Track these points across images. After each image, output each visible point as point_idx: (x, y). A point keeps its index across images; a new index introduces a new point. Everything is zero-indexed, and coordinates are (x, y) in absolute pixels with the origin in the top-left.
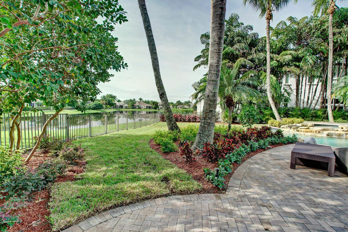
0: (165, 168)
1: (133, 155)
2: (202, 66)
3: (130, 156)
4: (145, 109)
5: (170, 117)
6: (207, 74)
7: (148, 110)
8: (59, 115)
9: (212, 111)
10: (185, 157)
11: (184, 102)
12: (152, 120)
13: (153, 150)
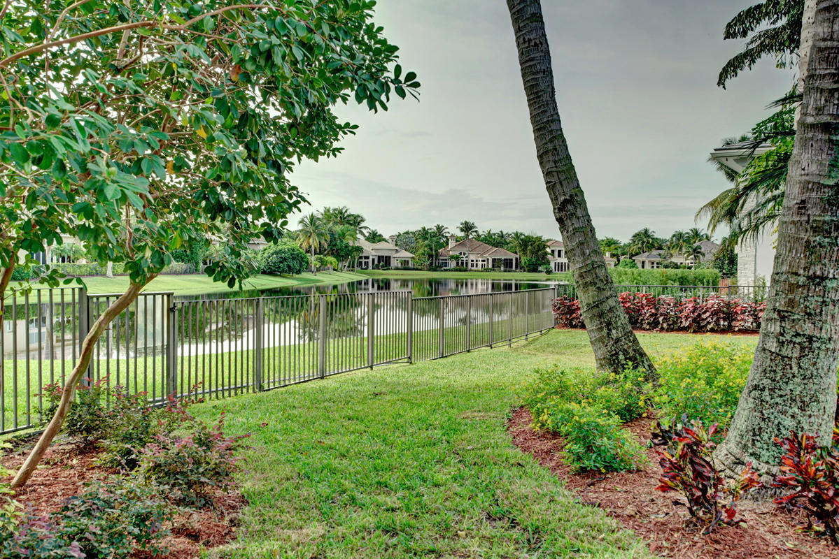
0: (586, 545)
1: (440, 477)
2: (768, 59)
3: (424, 480)
4: (486, 270)
5: (606, 307)
6: (791, 98)
7: (502, 276)
8: (141, 298)
9: (823, 278)
10: (684, 500)
11: (668, 236)
12: (521, 320)
13: (527, 458)
